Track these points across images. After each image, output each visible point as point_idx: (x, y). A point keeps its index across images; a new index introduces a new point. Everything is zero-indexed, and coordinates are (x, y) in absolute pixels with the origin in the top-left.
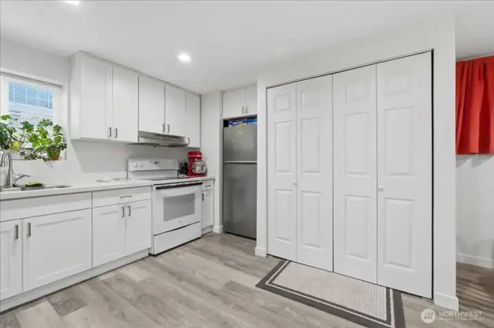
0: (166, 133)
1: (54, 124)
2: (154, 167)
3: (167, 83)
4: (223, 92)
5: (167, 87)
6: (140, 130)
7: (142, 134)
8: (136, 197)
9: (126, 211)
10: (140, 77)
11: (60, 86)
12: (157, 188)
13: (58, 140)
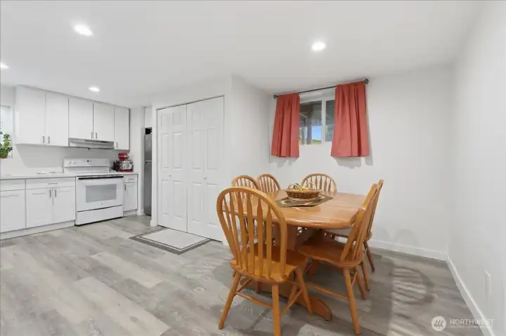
0: (95, 139)
1: (4, 133)
2: (87, 164)
3: (95, 101)
4: (145, 108)
5: (95, 105)
6: (70, 137)
7: (71, 140)
8: (60, 184)
9: (53, 193)
10: (70, 98)
11: (9, 107)
12: (79, 179)
13: (7, 144)
